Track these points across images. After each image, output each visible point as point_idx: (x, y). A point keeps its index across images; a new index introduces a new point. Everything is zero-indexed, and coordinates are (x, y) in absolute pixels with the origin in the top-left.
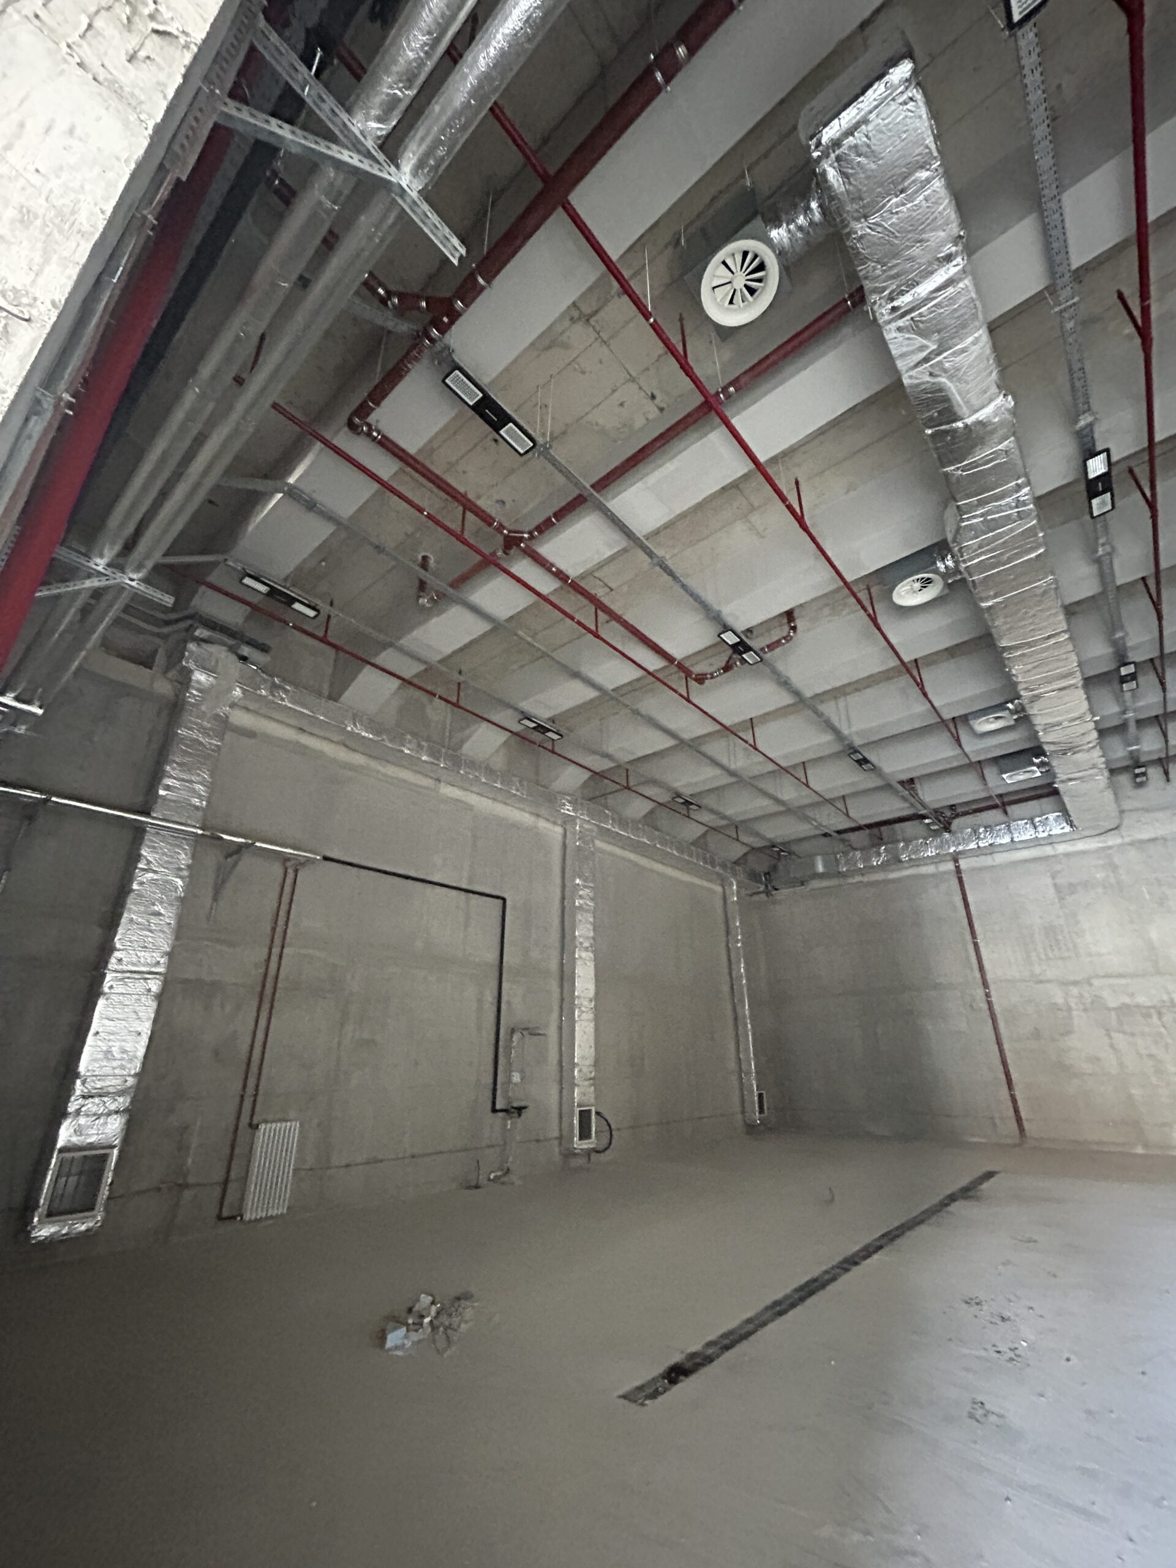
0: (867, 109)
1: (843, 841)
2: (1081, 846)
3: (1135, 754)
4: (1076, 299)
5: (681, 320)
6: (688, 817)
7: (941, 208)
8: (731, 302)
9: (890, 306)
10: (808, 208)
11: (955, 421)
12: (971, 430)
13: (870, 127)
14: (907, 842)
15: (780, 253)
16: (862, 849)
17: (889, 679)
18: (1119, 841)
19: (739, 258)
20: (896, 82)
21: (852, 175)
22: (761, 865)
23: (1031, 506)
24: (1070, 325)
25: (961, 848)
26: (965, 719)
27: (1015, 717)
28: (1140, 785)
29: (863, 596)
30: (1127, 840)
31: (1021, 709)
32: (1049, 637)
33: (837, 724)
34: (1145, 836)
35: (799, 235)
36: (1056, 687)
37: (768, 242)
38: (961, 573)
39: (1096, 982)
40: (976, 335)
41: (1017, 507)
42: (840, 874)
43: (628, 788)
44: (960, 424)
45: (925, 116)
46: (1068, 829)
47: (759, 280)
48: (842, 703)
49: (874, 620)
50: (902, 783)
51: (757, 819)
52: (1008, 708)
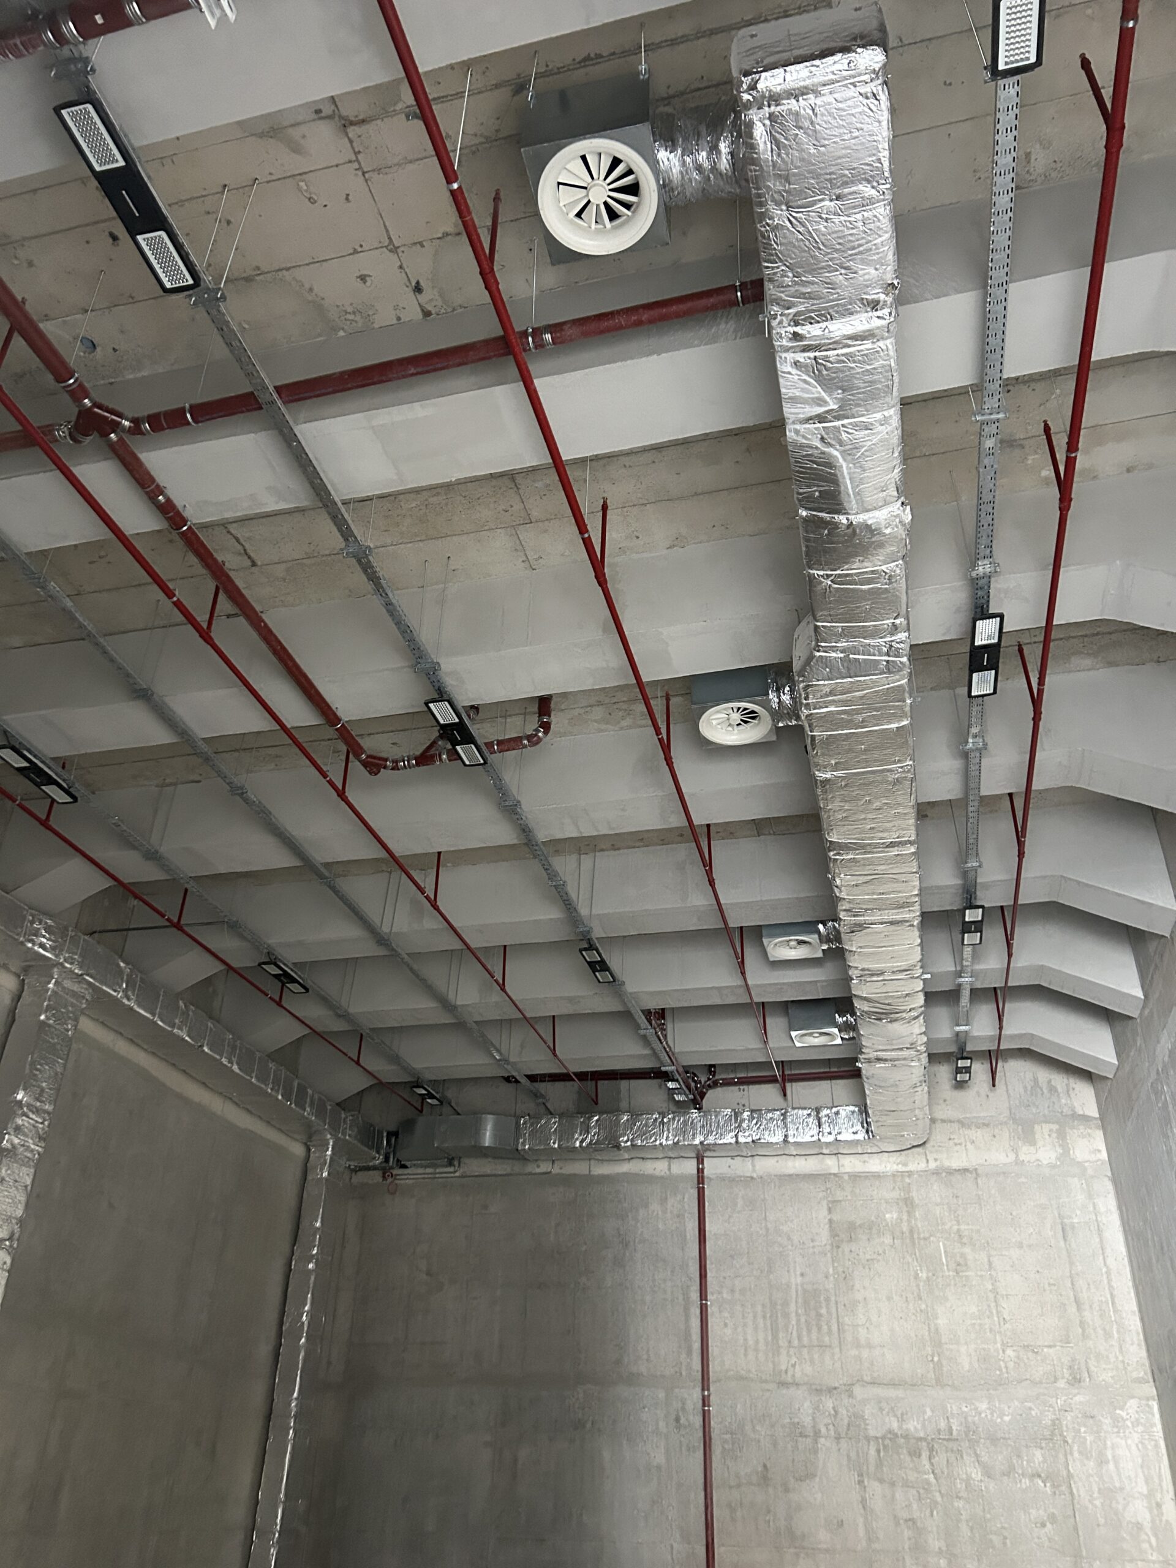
0: (822, 79)
1: (536, 1095)
2: (876, 1165)
3: (962, 1036)
4: (1001, 416)
5: (497, 199)
6: (279, 1004)
7: (879, 241)
8: (579, 215)
9: (791, 329)
10: (714, 148)
11: (838, 512)
12: (854, 531)
13: (819, 101)
14: (635, 1115)
15: (664, 186)
16: (561, 1116)
17: (663, 842)
18: (923, 1166)
19: (606, 164)
20: (862, 67)
21: (785, 146)
22: (387, 1118)
23: (905, 659)
24: (989, 443)
25: (711, 1140)
26: (756, 933)
27: (825, 947)
28: (960, 1085)
29: (658, 706)
30: (933, 1165)
31: (836, 937)
32: (892, 845)
33: (573, 895)
34: (955, 1164)
35: (695, 175)
36: (886, 918)
37: (653, 163)
38: (798, 718)
39: (858, 1391)
40: (886, 413)
41: (888, 654)
42: (517, 1155)
43: (178, 926)
44: (842, 519)
45: (885, 124)
46: (861, 1135)
47: (627, 206)
48: (587, 861)
49: (666, 748)
50: (648, 1013)
51: (400, 1030)
52: (819, 932)
